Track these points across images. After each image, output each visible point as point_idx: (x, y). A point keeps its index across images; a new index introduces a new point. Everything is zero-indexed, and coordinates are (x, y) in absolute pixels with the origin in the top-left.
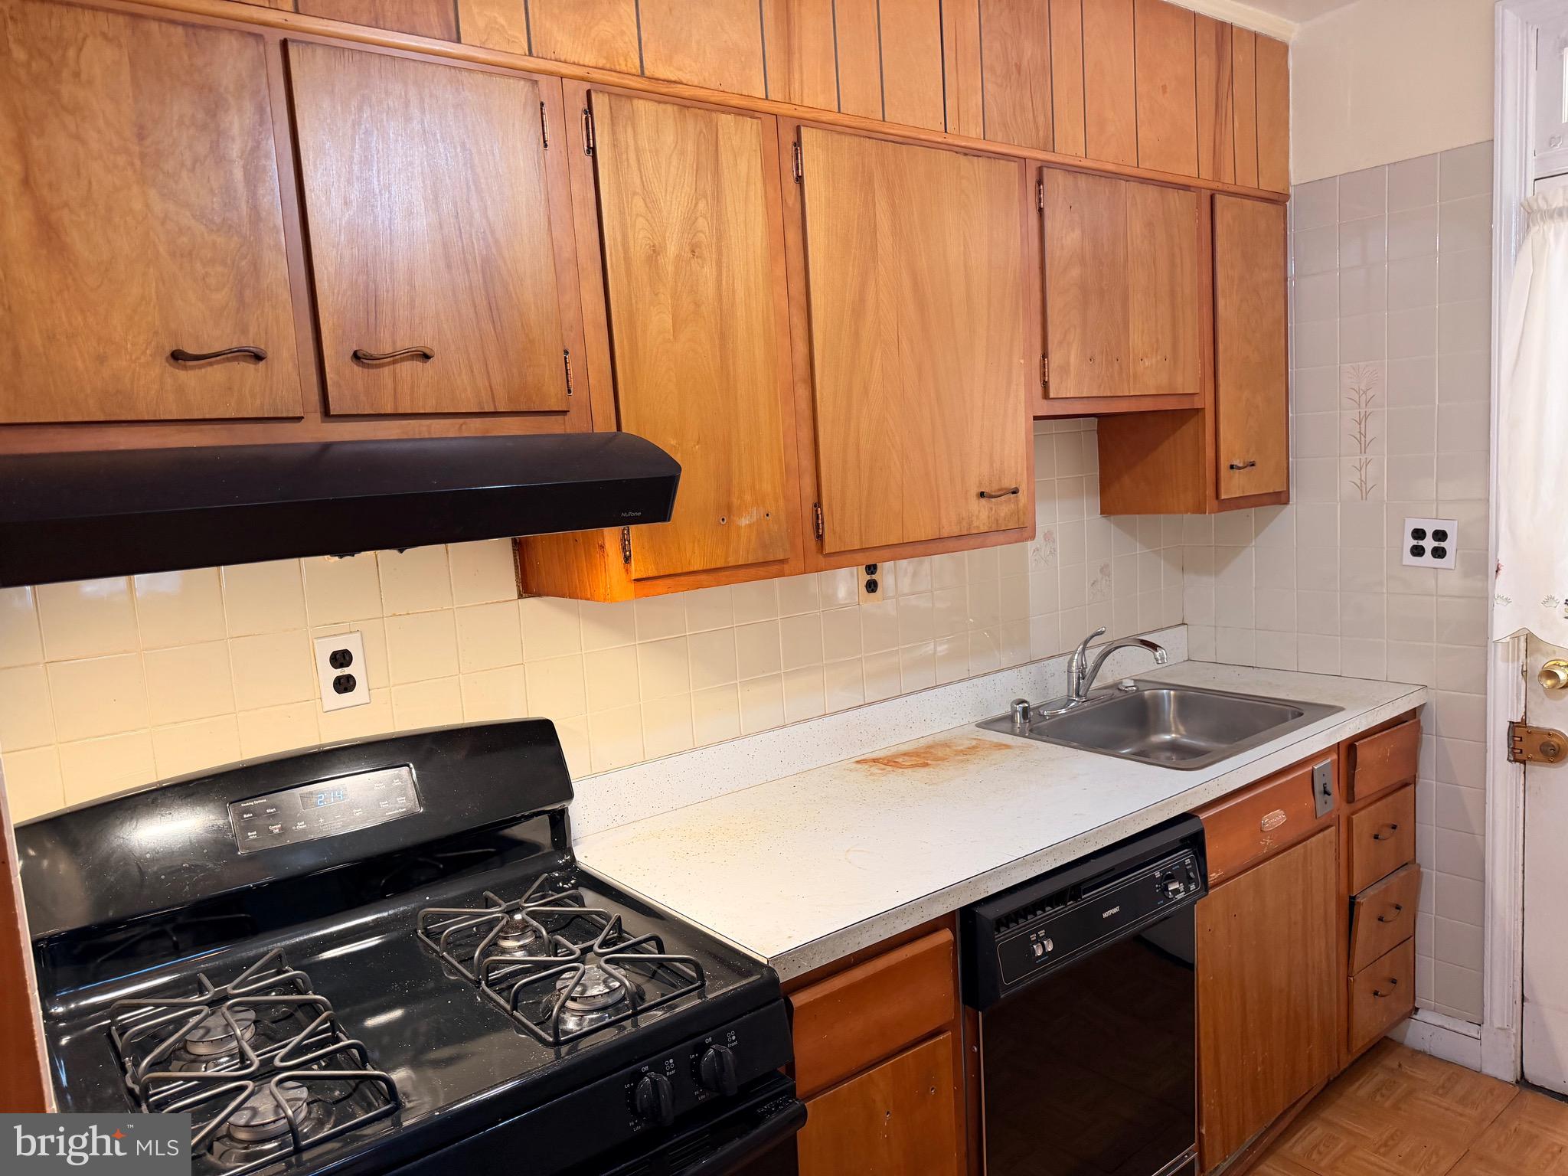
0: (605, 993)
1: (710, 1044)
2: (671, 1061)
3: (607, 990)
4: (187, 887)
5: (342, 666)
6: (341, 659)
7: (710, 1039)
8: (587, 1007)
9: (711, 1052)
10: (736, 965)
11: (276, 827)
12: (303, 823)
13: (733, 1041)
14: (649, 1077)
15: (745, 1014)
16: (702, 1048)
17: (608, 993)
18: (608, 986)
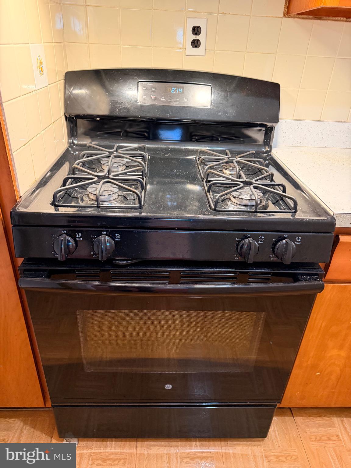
0: (248, 199)
1: (286, 238)
2: (263, 237)
3: (250, 199)
4: (118, 110)
5: (196, 34)
6: (196, 30)
7: (287, 236)
8: (239, 203)
9: (284, 241)
10: (317, 210)
11: (154, 96)
12: (164, 98)
13: (298, 242)
14: (248, 240)
15: (310, 232)
16: (282, 238)
17: (250, 200)
18: (250, 197)
